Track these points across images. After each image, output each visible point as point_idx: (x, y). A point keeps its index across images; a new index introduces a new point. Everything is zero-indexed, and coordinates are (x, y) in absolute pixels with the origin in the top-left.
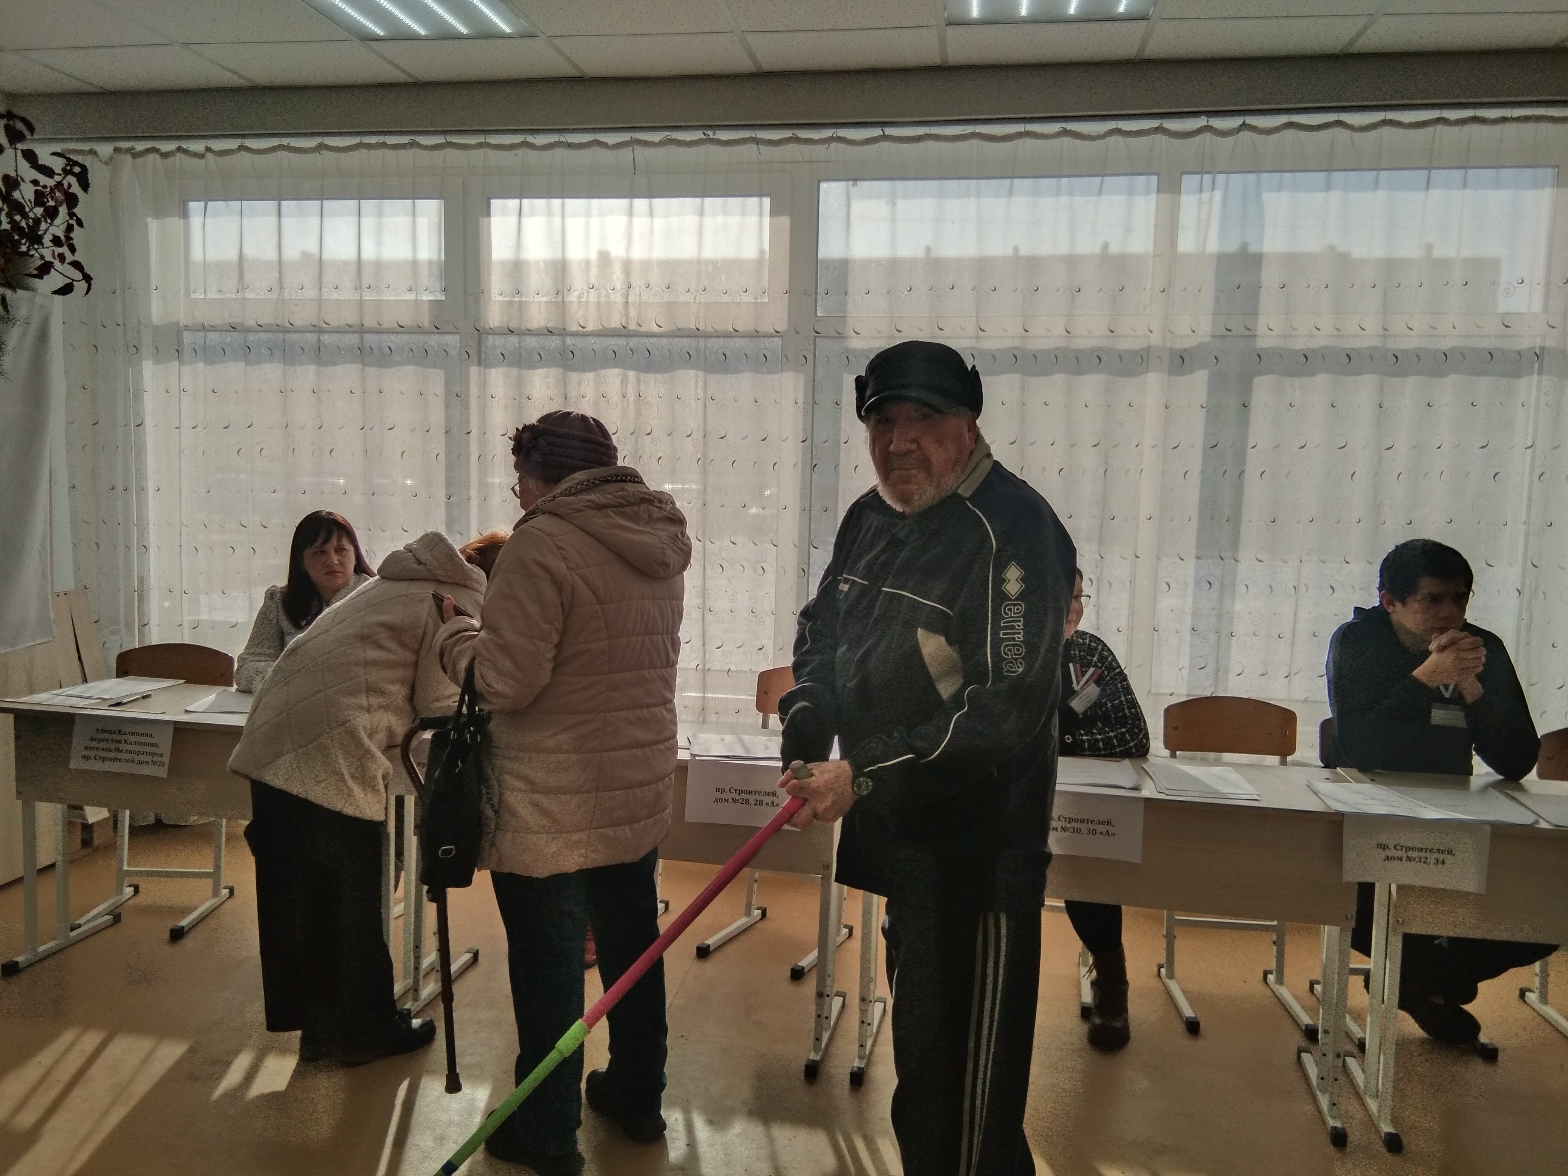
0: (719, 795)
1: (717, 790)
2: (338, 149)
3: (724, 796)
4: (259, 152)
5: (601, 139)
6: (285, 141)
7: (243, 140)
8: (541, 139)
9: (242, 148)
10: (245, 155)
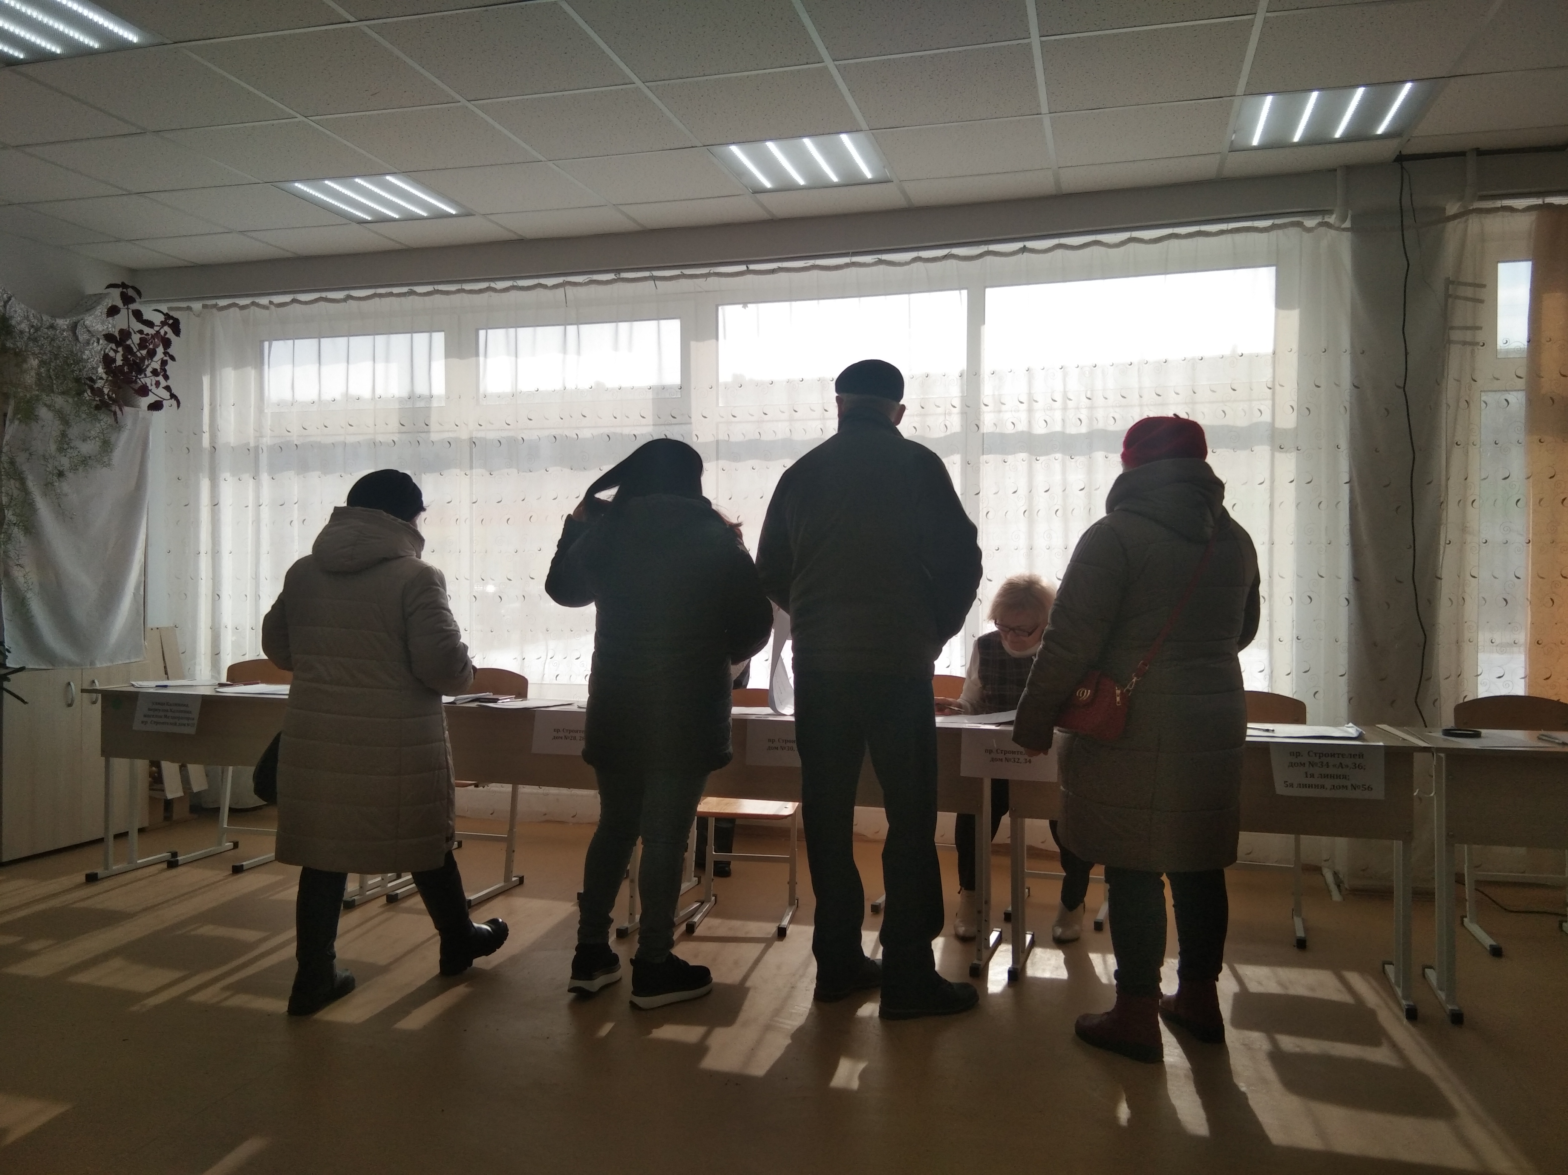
0: (555, 734)
1: (555, 730)
2: (360, 299)
3: (560, 734)
4: (306, 303)
5: (543, 283)
6: (324, 295)
7: (295, 295)
8: (500, 285)
9: (294, 301)
10: (296, 306)
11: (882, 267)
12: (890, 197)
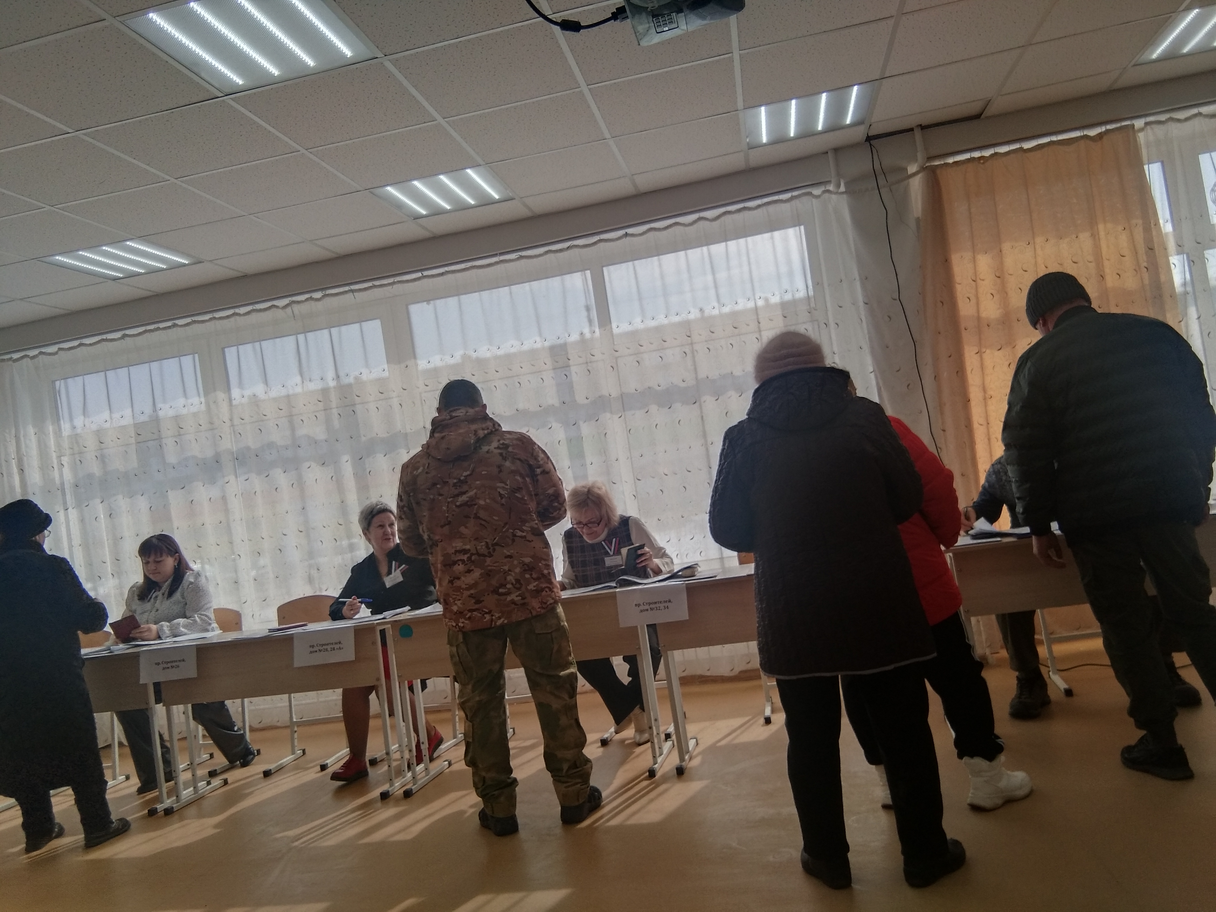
0: (312, 649)
1: (310, 646)
2: (134, 336)
3: (315, 649)
4: (91, 345)
5: (276, 304)
6: (104, 337)
7: (81, 340)
8: (242, 310)
9: (81, 345)
10: (83, 348)
11: (523, 261)
12: (515, 210)
